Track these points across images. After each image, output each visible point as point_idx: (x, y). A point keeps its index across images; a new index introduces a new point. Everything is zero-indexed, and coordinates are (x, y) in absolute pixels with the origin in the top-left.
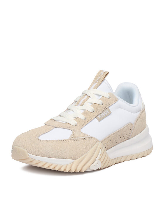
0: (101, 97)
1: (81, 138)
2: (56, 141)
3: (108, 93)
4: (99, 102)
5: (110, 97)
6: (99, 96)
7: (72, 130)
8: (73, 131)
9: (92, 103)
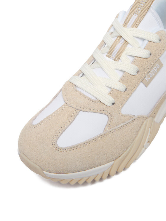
0: (146, 42)
1: (122, 125)
2: (85, 144)
3: (156, 33)
4: (144, 53)
5: (160, 40)
6: (144, 40)
7: (108, 114)
8: (109, 116)
9: (133, 56)
